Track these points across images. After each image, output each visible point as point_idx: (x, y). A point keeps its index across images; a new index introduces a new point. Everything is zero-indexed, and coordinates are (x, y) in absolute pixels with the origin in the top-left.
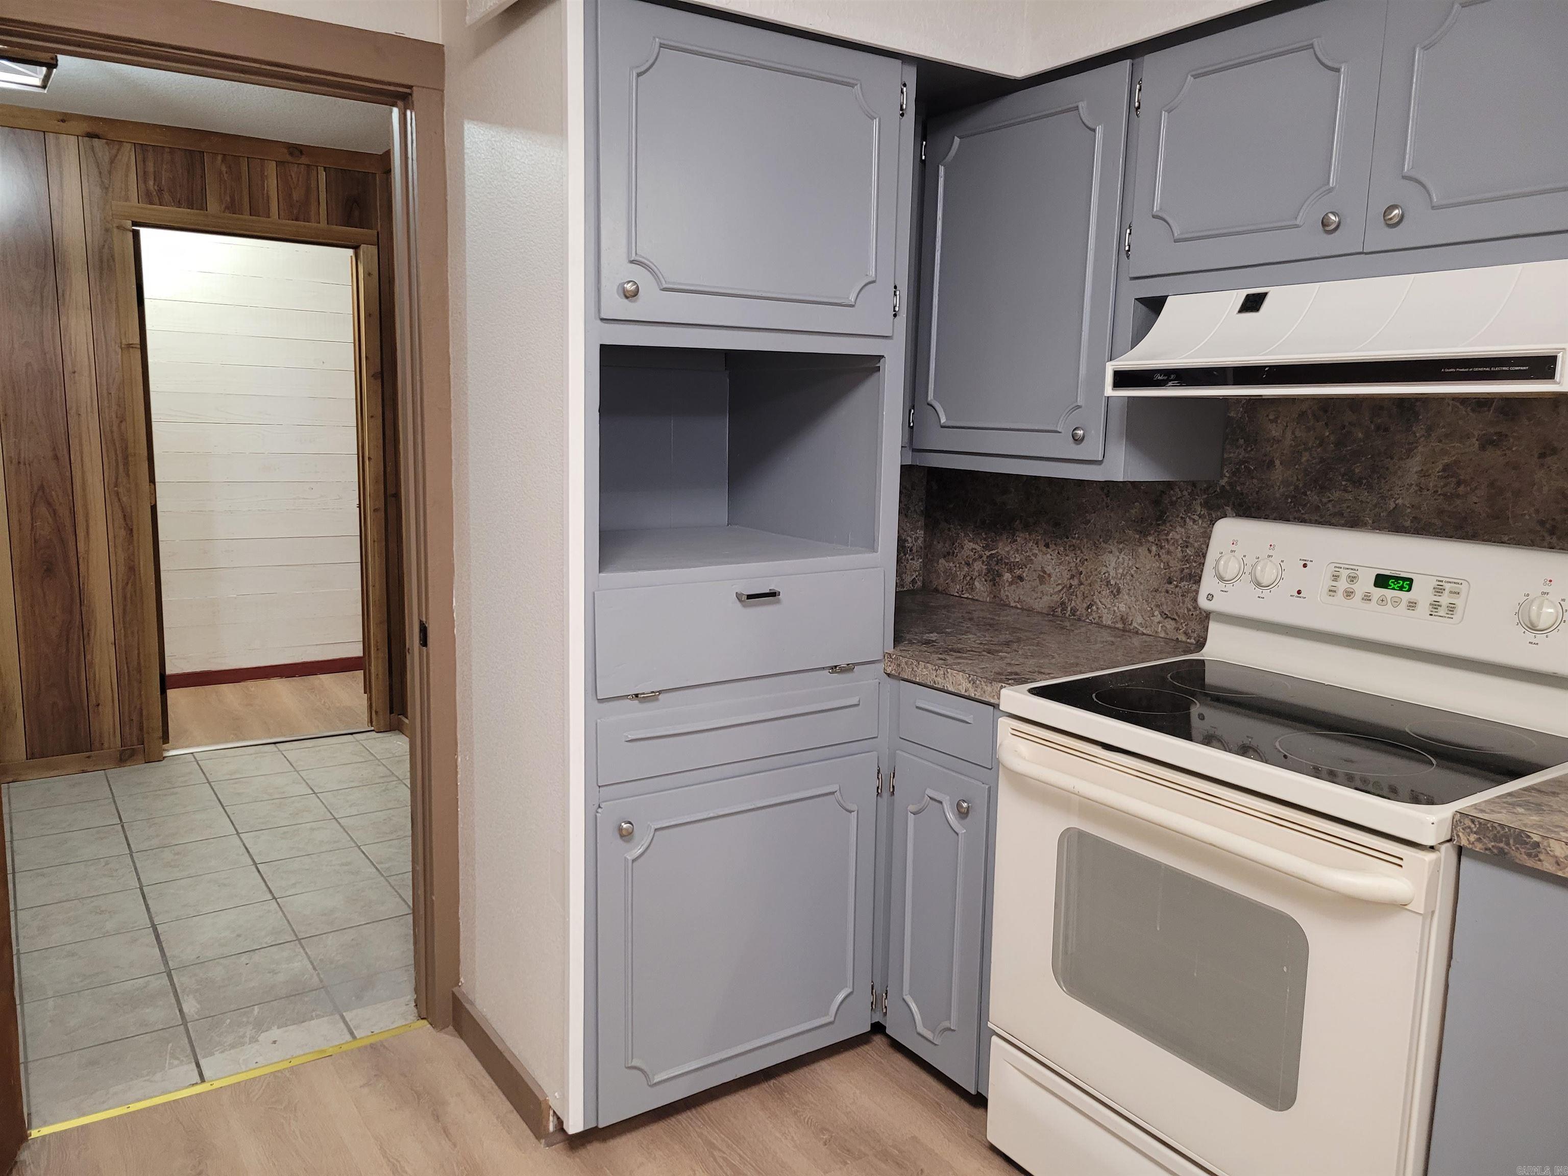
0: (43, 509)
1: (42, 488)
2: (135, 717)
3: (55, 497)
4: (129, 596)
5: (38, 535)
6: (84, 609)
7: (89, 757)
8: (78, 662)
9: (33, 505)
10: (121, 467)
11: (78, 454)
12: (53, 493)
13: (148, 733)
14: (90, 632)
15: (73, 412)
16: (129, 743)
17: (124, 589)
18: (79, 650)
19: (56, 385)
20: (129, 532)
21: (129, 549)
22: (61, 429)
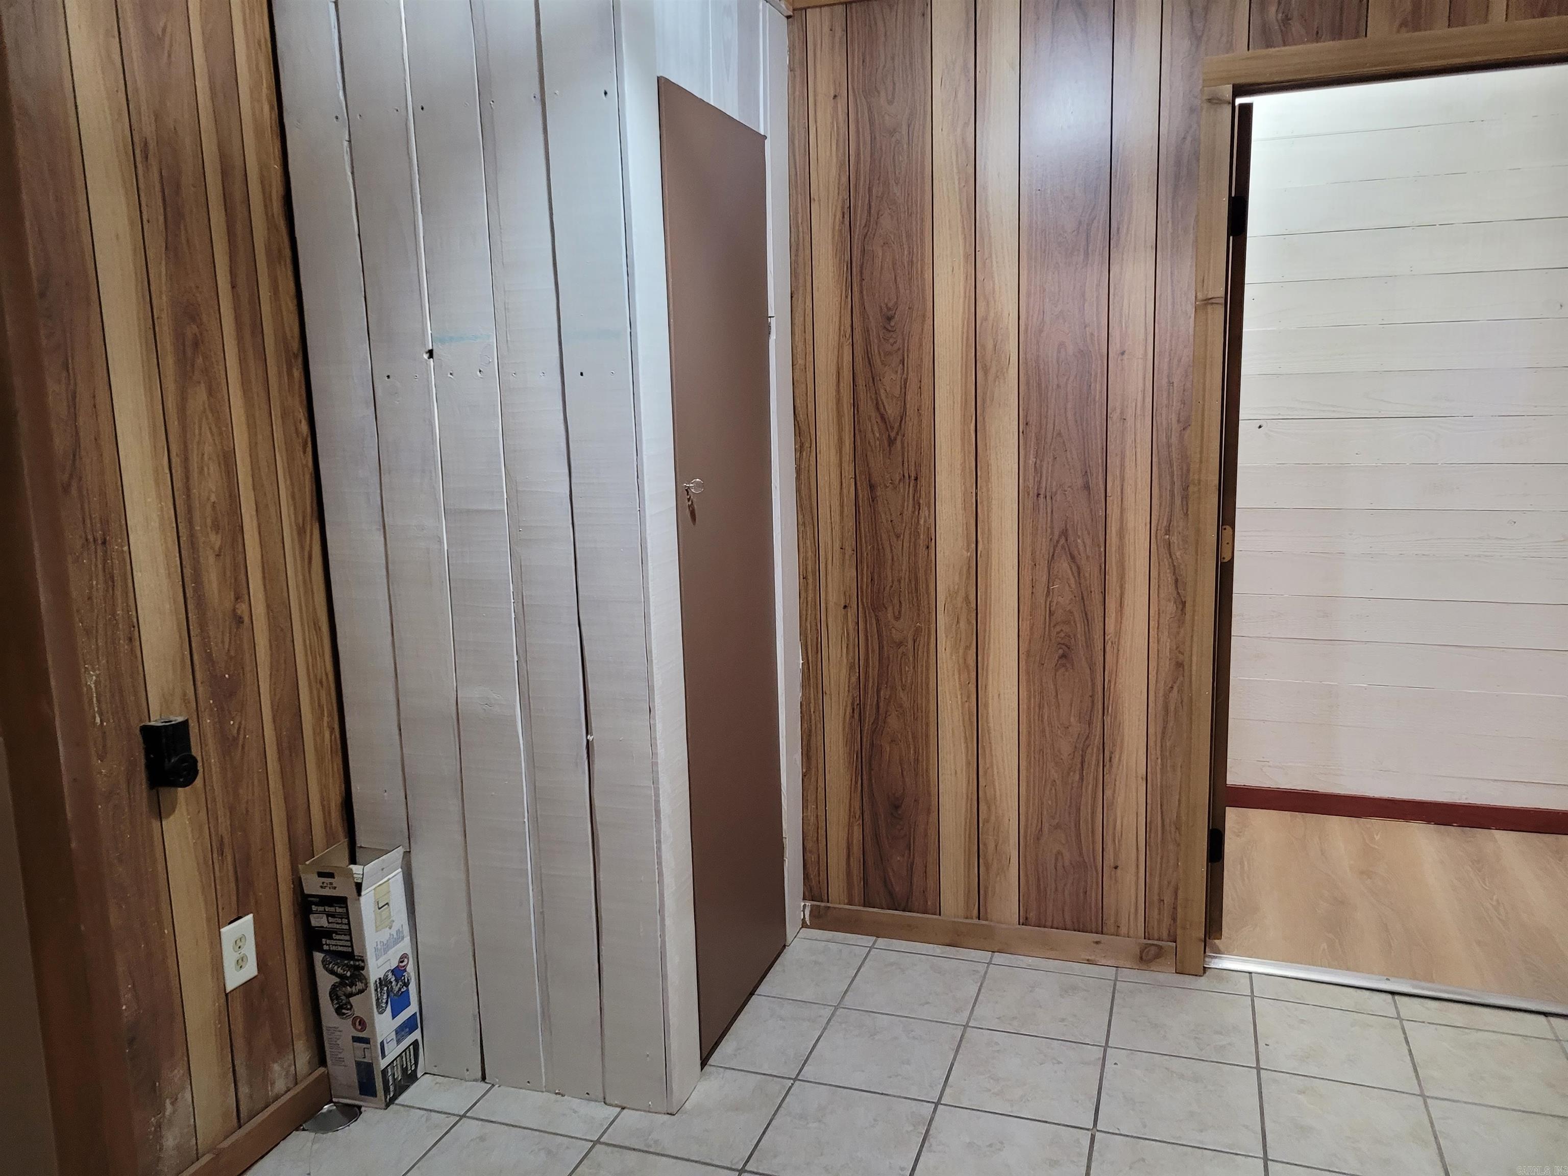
0: (1063, 566)
1: (1064, 533)
2: (1168, 898)
3: (1081, 548)
4: (1172, 708)
5: (1054, 604)
6: (1108, 720)
7: (1097, 943)
8: (1094, 798)
9: (1052, 559)
10: (1178, 501)
11: (1118, 482)
12: (1079, 541)
13: (1184, 928)
14: (1113, 756)
15: (1115, 416)
16: (1156, 936)
17: (1166, 697)
18: (1096, 779)
19: (1096, 376)
20: (1180, 607)
21: (1178, 633)
22: (1099, 443)
